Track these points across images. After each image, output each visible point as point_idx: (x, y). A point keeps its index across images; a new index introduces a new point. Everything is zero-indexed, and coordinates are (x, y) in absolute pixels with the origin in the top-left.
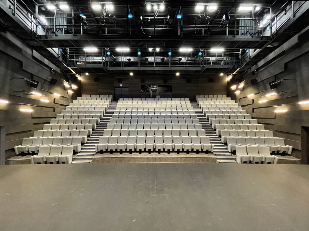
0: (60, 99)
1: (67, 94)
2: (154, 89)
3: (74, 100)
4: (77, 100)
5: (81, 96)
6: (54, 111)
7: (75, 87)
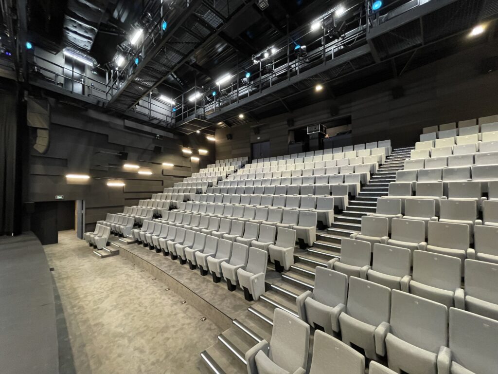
0: (174, 169)
1: (190, 163)
2: (313, 132)
3: (201, 170)
4: (207, 169)
5: (215, 163)
6: (163, 184)
7: (203, 152)
